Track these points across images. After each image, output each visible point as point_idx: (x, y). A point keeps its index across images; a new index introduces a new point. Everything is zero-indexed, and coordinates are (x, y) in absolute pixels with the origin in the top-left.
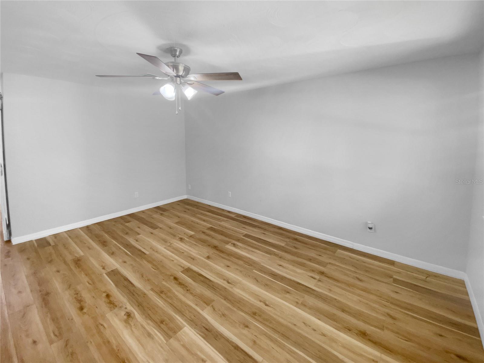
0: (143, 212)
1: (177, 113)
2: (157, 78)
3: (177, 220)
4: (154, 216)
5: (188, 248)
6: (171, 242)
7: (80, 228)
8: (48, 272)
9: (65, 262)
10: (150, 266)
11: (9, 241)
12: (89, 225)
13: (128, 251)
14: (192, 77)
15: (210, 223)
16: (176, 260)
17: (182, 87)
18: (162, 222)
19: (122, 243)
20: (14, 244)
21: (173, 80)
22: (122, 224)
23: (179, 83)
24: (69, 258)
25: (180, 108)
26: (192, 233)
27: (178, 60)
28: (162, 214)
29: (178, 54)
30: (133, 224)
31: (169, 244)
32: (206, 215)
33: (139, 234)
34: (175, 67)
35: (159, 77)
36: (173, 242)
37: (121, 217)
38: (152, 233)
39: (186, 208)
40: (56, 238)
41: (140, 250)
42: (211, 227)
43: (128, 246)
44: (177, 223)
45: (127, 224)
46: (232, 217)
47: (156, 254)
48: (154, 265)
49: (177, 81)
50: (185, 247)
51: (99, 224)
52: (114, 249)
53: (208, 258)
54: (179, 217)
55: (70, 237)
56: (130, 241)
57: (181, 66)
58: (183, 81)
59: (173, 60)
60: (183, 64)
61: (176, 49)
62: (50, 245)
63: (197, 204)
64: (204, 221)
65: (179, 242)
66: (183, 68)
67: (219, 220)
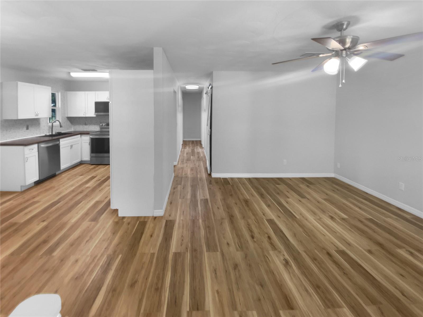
0: (290, 179)
1: (340, 86)
2: (321, 56)
3: (326, 197)
4: (300, 185)
5: (341, 230)
6: (321, 217)
7: (245, 178)
8: (231, 201)
9: (239, 199)
10: (301, 229)
11: (210, 175)
12: (251, 178)
13: (281, 208)
14: (361, 47)
15: (370, 214)
16: (328, 235)
17: (348, 59)
18: (309, 194)
19: (274, 200)
20: (213, 177)
21: (338, 54)
22: (273, 184)
23: (344, 56)
24: (241, 197)
25: (344, 81)
26: (345, 216)
27: (345, 33)
28: (308, 186)
29: (345, 27)
30: (282, 187)
31: (318, 218)
32: (362, 203)
33: (289, 198)
34: (342, 41)
35: (323, 54)
36: (323, 218)
37: (272, 179)
38: (300, 201)
39: (335, 188)
40: (232, 180)
41: (291, 212)
42: (371, 219)
43: (280, 204)
44: (325, 200)
45: (277, 186)
46: (407, 218)
47: (306, 221)
48: (304, 230)
49: (343, 54)
50: (337, 228)
51: (257, 179)
52: (270, 203)
53: (370, 252)
54: (327, 195)
55: (240, 183)
56: (281, 201)
57: (349, 38)
58: (349, 53)
59: (338, 34)
60: (351, 35)
61: (343, 22)
62: (230, 184)
63: (348, 186)
64: (360, 208)
65: (330, 220)
66: (351, 40)
67: (383, 214)
